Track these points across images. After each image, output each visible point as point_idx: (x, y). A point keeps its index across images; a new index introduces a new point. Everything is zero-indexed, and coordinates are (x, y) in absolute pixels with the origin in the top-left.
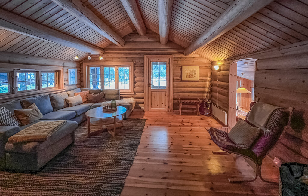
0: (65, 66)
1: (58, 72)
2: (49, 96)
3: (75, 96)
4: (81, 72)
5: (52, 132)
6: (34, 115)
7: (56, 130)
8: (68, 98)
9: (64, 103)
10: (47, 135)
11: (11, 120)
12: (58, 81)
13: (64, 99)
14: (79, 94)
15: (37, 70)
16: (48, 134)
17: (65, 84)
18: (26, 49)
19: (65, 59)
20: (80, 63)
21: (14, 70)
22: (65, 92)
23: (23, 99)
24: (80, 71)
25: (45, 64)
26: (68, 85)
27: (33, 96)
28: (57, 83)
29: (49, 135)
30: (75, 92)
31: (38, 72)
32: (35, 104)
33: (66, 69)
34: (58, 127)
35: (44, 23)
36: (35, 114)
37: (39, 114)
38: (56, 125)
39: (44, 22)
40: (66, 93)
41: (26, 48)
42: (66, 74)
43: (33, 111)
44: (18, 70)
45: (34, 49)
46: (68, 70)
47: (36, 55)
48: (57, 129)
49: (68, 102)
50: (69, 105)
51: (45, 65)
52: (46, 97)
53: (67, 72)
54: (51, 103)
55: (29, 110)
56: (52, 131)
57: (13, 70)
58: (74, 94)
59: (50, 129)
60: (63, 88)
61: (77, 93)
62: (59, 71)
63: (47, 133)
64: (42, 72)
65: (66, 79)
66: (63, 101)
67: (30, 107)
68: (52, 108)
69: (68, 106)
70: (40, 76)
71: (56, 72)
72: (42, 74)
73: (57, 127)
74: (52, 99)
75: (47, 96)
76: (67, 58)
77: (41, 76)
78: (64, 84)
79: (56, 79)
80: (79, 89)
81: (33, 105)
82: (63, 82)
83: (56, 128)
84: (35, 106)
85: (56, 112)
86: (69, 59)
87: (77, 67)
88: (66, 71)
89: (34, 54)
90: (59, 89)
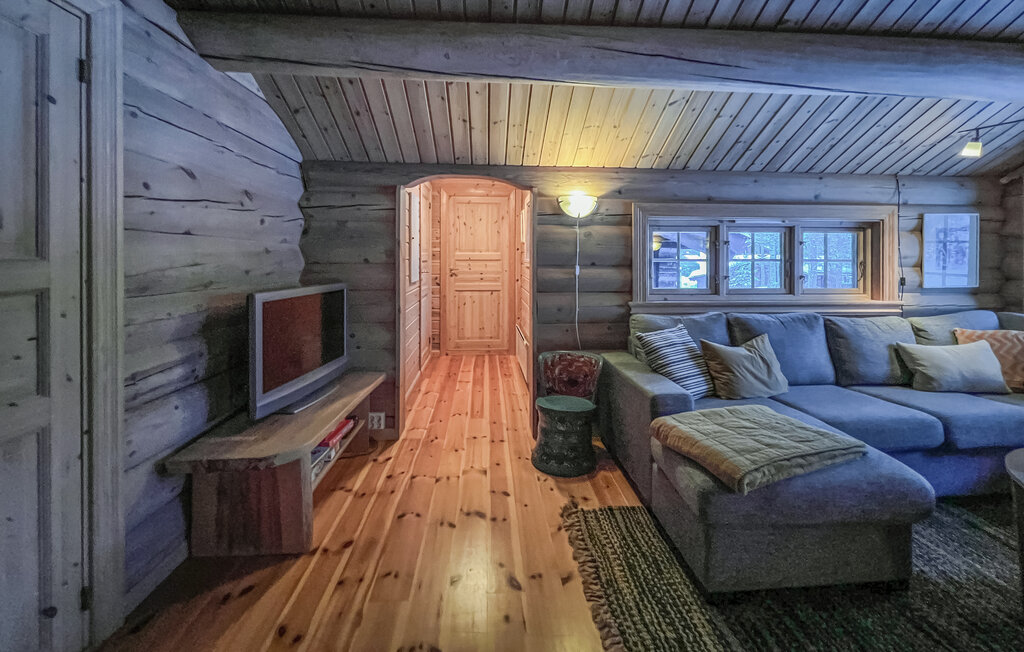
0: (905, 204)
1: (869, 231)
2: (821, 321)
3: (956, 341)
4: (1009, 229)
5: (773, 471)
6: (756, 377)
7: (799, 471)
8: (912, 346)
9: (891, 362)
10: (750, 472)
11: (686, 368)
12: (870, 267)
13: (890, 346)
14: (980, 337)
15: (788, 223)
16: (753, 467)
17: (902, 282)
18: (748, 153)
19: (908, 171)
20: (1004, 181)
21: (721, 221)
22: (902, 315)
23: (736, 314)
24: (1004, 222)
25: (816, 197)
26: (920, 288)
27: (769, 310)
28: (864, 274)
29: (759, 475)
30: (957, 324)
31: (791, 230)
32: (766, 337)
33: (914, 213)
34: (812, 459)
35: (788, 21)
36: (759, 375)
37: (773, 378)
38: (805, 448)
39: (785, 17)
40: (905, 324)
41: (747, 149)
42: (914, 238)
43: (752, 360)
44: (732, 224)
45: (775, 147)
46: (921, 218)
47: (783, 169)
48: (801, 466)
49: (910, 365)
50: (917, 377)
51: (817, 201)
52: (809, 322)
53: (919, 230)
54: (830, 349)
55: (742, 351)
56: (777, 464)
57: (717, 223)
58: (948, 335)
59: (773, 452)
60: (891, 297)
61: (969, 331)
62: (875, 227)
63: (754, 462)
64: (805, 228)
65: (914, 260)
66: (885, 352)
67: (749, 343)
68: (828, 370)
69: (908, 384)
70: (796, 242)
71: (864, 230)
72: (806, 235)
73: (802, 457)
74: (833, 334)
75: (816, 318)
76: (916, 165)
77: (801, 243)
78: (897, 279)
79: (861, 258)
80: (992, 318)
81: (759, 339)
82: (892, 272)
83: (800, 461)
84: (764, 343)
85: (846, 391)
86: (927, 168)
87: (976, 205)
88: (914, 223)
89: (778, 166)
90: (872, 298)
